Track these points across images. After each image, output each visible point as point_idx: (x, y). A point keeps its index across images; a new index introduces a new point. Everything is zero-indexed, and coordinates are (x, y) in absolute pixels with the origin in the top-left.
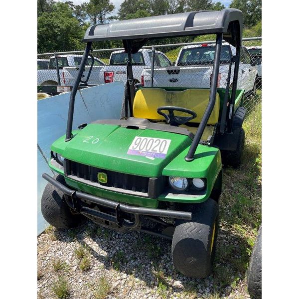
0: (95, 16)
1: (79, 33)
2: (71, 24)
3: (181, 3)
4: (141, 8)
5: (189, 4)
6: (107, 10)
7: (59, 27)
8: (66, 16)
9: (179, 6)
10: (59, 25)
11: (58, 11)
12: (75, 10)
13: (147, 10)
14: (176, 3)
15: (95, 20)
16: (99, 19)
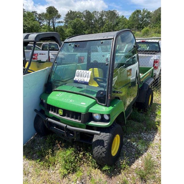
0: (49, 21)
1: (39, 30)
2: (34, 25)
3: (101, 15)
4: (78, 17)
5: (106, 16)
6: (57, 18)
7: (27, 26)
8: (32, 20)
9: (100, 17)
10: (27, 25)
11: (27, 17)
12: (38, 16)
13: (81, 18)
14: (98, 15)
15: (49, 23)
16: (52, 22)
